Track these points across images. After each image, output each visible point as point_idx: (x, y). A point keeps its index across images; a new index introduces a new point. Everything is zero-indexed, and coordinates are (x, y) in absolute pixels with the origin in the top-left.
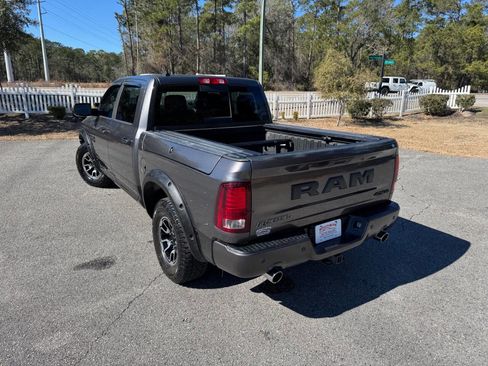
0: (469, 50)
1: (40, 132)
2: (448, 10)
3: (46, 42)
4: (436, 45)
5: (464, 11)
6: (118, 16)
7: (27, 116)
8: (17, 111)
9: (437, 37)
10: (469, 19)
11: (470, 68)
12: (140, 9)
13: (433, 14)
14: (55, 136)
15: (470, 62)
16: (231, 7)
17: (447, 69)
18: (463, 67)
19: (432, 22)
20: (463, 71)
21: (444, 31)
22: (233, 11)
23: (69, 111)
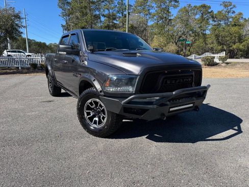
0: (234, 38)
1: (26, 73)
2: (222, 19)
3: (28, 39)
4: (217, 36)
5: (230, 20)
6: (63, 26)
7: (20, 68)
8: (16, 66)
9: (217, 32)
10: (233, 23)
11: (234, 47)
12: (73, 23)
13: (215, 21)
14: (32, 74)
15: (235, 44)
16: (117, 21)
17: (223, 47)
18: (231, 46)
19: (215, 25)
20: (231, 48)
21: (221, 29)
22: (118, 23)
23: (39, 66)
